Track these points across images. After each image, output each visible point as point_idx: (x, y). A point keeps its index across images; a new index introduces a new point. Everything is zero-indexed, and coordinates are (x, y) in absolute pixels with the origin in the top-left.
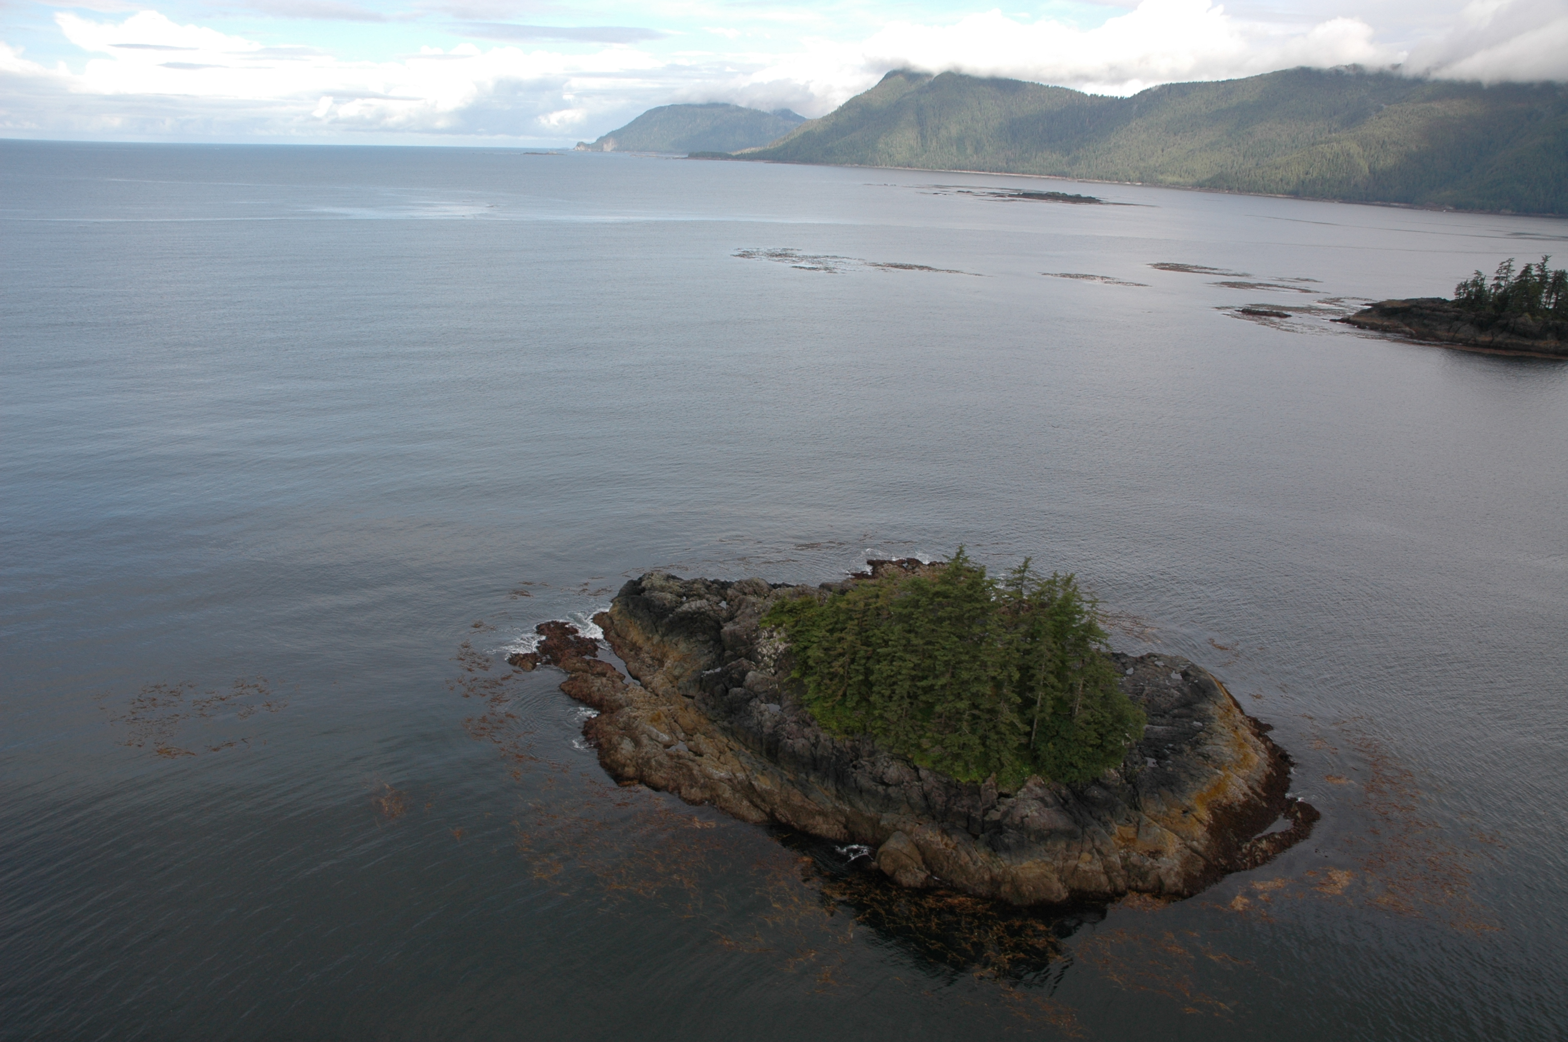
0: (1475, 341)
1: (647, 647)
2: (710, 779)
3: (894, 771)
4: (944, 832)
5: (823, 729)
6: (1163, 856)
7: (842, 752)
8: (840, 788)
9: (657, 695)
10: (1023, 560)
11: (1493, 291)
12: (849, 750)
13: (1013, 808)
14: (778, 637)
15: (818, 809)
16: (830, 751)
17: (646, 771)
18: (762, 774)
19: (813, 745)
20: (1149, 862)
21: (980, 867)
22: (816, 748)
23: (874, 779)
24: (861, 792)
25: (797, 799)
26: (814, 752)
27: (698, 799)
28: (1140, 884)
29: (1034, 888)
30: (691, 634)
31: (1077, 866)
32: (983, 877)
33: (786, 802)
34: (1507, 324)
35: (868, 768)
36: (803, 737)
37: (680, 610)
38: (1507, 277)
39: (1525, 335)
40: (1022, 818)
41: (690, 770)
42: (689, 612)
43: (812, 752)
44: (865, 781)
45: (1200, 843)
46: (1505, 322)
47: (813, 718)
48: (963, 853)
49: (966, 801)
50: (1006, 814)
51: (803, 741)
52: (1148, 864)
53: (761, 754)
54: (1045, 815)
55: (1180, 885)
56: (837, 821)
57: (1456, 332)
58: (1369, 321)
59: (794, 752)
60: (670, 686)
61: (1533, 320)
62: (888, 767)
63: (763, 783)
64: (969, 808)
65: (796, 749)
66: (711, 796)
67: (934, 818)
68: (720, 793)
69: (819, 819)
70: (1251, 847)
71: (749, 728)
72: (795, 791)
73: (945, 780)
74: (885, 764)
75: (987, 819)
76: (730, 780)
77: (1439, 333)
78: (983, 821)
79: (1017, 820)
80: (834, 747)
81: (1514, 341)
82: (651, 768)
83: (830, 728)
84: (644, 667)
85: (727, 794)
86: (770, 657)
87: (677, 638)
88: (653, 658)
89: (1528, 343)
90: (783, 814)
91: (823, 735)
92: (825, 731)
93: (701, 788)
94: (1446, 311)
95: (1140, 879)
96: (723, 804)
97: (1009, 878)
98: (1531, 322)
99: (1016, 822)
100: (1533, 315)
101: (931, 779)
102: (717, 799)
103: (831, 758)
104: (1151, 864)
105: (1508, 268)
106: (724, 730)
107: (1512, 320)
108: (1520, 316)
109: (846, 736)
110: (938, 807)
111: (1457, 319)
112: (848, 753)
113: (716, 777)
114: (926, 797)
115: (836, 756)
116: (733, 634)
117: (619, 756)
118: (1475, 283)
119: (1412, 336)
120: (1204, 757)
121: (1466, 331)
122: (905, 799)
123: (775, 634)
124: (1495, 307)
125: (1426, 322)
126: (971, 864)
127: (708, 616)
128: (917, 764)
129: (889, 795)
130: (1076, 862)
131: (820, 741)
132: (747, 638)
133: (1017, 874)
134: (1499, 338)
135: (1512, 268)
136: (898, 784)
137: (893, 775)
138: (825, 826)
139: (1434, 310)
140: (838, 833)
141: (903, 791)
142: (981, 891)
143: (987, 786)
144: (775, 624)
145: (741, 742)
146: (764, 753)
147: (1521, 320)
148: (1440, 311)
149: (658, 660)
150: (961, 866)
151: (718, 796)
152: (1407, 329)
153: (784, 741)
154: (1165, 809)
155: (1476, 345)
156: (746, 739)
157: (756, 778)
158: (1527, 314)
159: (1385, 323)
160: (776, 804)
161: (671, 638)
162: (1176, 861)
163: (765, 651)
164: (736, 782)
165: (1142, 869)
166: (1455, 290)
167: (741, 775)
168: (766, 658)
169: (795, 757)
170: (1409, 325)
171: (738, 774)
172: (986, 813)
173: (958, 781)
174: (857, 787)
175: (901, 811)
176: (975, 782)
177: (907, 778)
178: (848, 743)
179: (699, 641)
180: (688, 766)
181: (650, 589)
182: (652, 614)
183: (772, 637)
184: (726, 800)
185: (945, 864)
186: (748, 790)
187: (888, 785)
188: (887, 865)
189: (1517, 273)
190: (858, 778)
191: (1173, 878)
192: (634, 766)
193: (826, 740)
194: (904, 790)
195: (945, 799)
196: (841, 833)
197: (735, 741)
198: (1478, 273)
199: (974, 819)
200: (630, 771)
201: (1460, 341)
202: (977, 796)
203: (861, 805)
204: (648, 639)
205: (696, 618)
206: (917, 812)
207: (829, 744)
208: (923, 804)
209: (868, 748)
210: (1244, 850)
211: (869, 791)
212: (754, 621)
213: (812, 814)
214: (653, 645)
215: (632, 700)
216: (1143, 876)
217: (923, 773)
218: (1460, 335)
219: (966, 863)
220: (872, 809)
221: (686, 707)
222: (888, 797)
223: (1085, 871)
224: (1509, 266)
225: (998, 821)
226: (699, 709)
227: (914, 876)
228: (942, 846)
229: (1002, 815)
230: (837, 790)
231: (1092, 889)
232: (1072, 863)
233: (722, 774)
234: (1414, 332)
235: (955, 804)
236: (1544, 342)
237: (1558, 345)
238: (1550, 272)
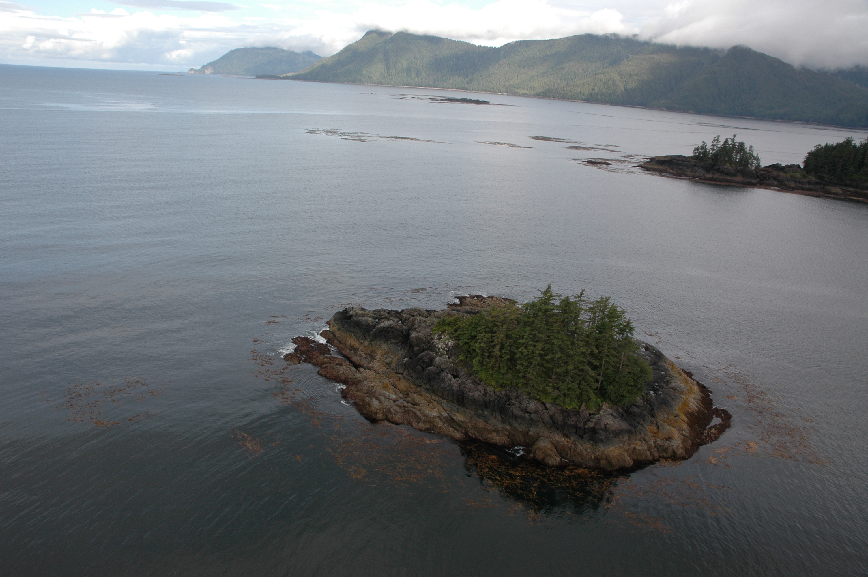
0: (705, 177)
1: (361, 348)
2: (428, 417)
3: (532, 405)
4: (565, 435)
5: (488, 386)
6: (673, 440)
7: (500, 397)
8: (503, 416)
9: (379, 374)
10: (581, 291)
11: (711, 152)
12: (504, 396)
13: (599, 420)
14: (444, 338)
15: (493, 428)
16: (494, 397)
17: (389, 416)
18: (458, 412)
19: (483, 394)
20: (667, 443)
21: (589, 452)
22: (485, 396)
23: (522, 410)
24: (516, 418)
25: (481, 424)
26: (485, 399)
27: (423, 429)
28: (665, 454)
29: (617, 460)
30: (387, 340)
31: (634, 448)
32: (591, 457)
33: (475, 427)
34: (719, 169)
35: (518, 404)
36: (478, 391)
37: (379, 326)
38: (717, 145)
39: (727, 174)
40: (605, 425)
41: (415, 414)
42: (385, 327)
43: (483, 399)
44: (518, 412)
45: (686, 432)
46: (718, 167)
47: (481, 380)
48: (579, 446)
49: (574, 419)
50: (596, 423)
51: (479, 393)
52: (666, 444)
53: (452, 402)
54: (616, 422)
55: (684, 454)
56: (505, 434)
57: (695, 173)
58: (652, 167)
59: (474, 399)
60: (385, 368)
61: (731, 167)
62: (529, 403)
63: (459, 417)
64: (576, 422)
65: (475, 398)
66: (430, 426)
67: (558, 429)
68: (436, 424)
69: (494, 434)
70: (708, 432)
71: (444, 388)
72: (480, 420)
73: (560, 408)
74: (527, 402)
75: (586, 427)
76: (439, 417)
77: (687, 173)
78: (584, 428)
79: (603, 426)
80: (496, 395)
81: (723, 177)
82: (391, 413)
83: (492, 385)
84: (362, 359)
85: (440, 424)
86: (444, 349)
87: (380, 342)
88: (366, 354)
89: (729, 178)
90: (473, 433)
91: (489, 389)
92: (489, 386)
93: (424, 422)
94: (689, 162)
95: (664, 452)
96: (438, 430)
97: (604, 456)
98: (730, 168)
99: (602, 427)
100: (731, 164)
101: (553, 408)
102: (434, 428)
103: (495, 401)
104: (668, 444)
105: (717, 140)
106: (427, 390)
107: (721, 167)
108: (725, 165)
109: (501, 389)
110: (559, 423)
111: (695, 166)
112: (503, 398)
113: (431, 416)
114: (552, 418)
115: (497, 399)
116: (417, 338)
117: (373, 408)
118: (702, 148)
119: (674, 174)
120: (673, 389)
121: (700, 172)
122: (541, 420)
123: (443, 337)
124: (713, 160)
125: (680, 167)
126: (584, 451)
127: (396, 329)
128: (544, 401)
129: (532, 418)
130: (634, 446)
131: (487, 392)
132: (426, 340)
133: (608, 454)
134: (716, 176)
135: (719, 140)
136: (536, 412)
137: (532, 407)
138: (498, 438)
139: (684, 161)
140: (506, 441)
141: (539, 416)
142: (590, 465)
143: (582, 410)
144: (441, 331)
145: (440, 396)
146: (455, 401)
147: (725, 167)
148: (686, 162)
149: (369, 355)
150: (578, 452)
151: (435, 426)
152: (671, 171)
153: (468, 393)
154: (666, 416)
155: (705, 179)
156: (443, 394)
157: (455, 415)
158: (728, 164)
159: (660, 168)
160: (468, 428)
161: (376, 342)
162: (679, 442)
163: (440, 346)
164: (442, 418)
165: (664, 447)
166: (693, 151)
167: (444, 414)
168: (441, 350)
169: (474, 402)
170: (672, 169)
171: (443, 414)
172: (585, 423)
173: (566, 408)
174: (513, 415)
175: (539, 426)
176: (575, 408)
177: (540, 409)
178: (503, 393)
179: (392, 343)
180: (413, 411)
181: (355, 316)
182: (362, 329)
183: (441, 338)
184: (440, 428)
185: (569, 452)
186: (451, 421)
187: (530, 413)
188: (540, 456)
189: (722, 143)
190: (514, 411)
191: (681, 450)
192: (382, 413)
193: (491, 392)
194: (540, 415)
195: (563, 418)
196: (507, 440)
197: (435, 396)
198: (704, 142)
199: (580, 428)
200: (380, 416)
201: (698, 177)
202: (578, 416)
203: (516, 425)
204: (361, 343)
205: (389, 330)
206: (548, 426)
207: (492, 393)
208: (551, 422)
209: (514, 394)
210: (705, 434)
211: (520, 417)
212: (428, 330)
213: (490, 432)
214: (365, 346)
215: (366, 377)
216: (665, 450)
217: (548, 405)
218: (697, 174)
219: (581, 451)
220: (522, 426)
221: (400, 379)
222: (531, 420)
223: (639, 450)
224: (718, 139)
225: (593, 427)
226: (409, 380)
227: (555, 460)
228: (565, 443)
229: (594, 424)
230: (502, 418)
231: (643, 459)
232: (632, 446)
233: (435, 414)
234: (675, 172)
235: (568, 420)
236: (737, 178)
237: (743, 179)
238: (737, 142)
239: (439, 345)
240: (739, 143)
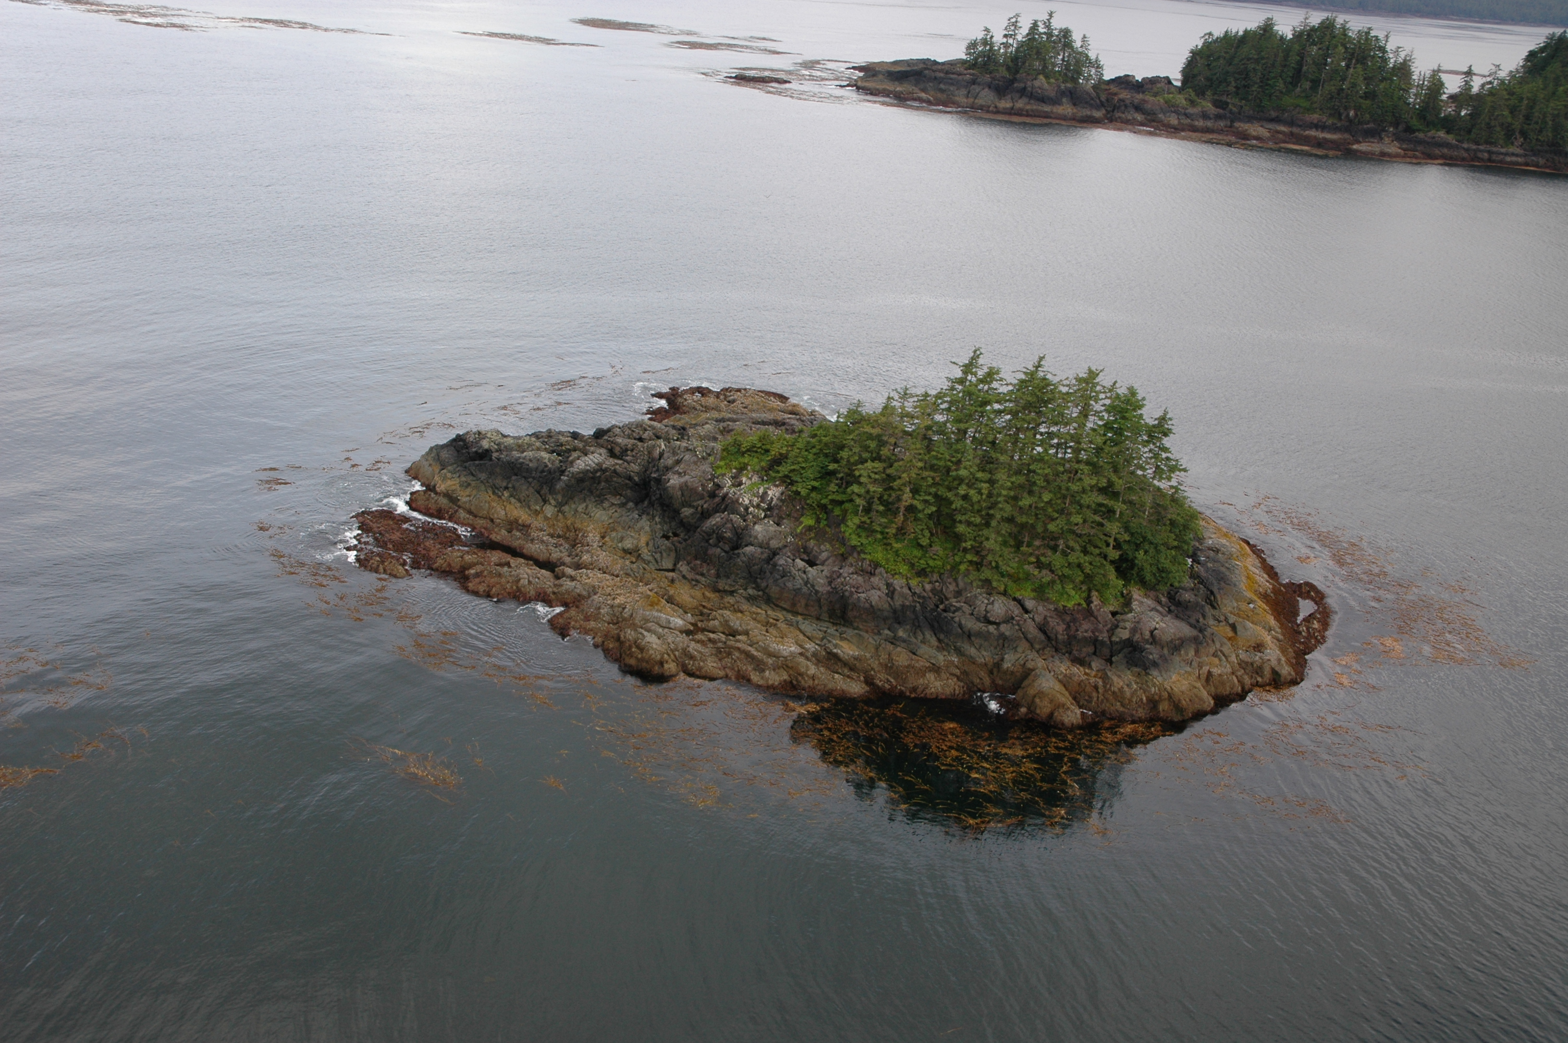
0: (996, 107)
1: (537, 522)
2: (778, 657)
3: (999, 607)
4: (1080, 662)
5: (893, 575)
6: (1266, 649)
7: (924, 597)
8: (942, 636)
9: (617, 576)
11: (1002, 51)
12: (931, 594)
13: (1138, 622)
14: (749, 482)
15: (928, 665)
16: (911, 598)
17: (690, 664)
18: (842, 639)
19: (887, 594)
20: (1257, 657)
21: (1136, 690)
22: (892, 598)
23: (978, 619)
24: (969, 636)
25: (902, 658)
26: (892, 603)
27: (776, 683)
28: (1259, 679)
29: (1190, 700)
30: (600, 499)
31: (1209, 672)
32: (1141, 700)
33: (889, 667)
34: (1025, 88)
35: (966, 608)
36: (873, 588)
37: (574, 469)
38: (1015, 35)
39: (1043, 100)
40: (1152, 632)
41: (748, 655)
42: (588, 470)
43: (890, 604)
44: (971, 624)
45: (1277, 632)
46: (1022, 85)
47: (877, 565)
48: (1115, 679)
49: (1086, 626)
50: (1134, 630)
51: (879, 593)
52: (1257, 658)
53: (818, 619)
54: (1170, 624)
55: (1293, 673)
56: (952, 674)
57: (975, 98)
58: (880, 87)
59: (872, 606)
60: (627, 562)
61: (1048, 83)
62: (992, 603)
63: (847, 649)
64: (1093, 632)
65: (873, 603)
66: (790, 676)
67: (1057, 650)
68: (802, 670)
69: (931, 676)
70: (1307, 629)
71: (797, 591)
72: (899, 649)
73: (1052, 607)
74: (986, 601)
75: (1114, 639)
76: (801, 654)
77: (957, 99)
78: (1111, 642)
79: (1147, 635)
80: (914, 594)
81: (1035, 107)
82: (692, 657)
83: (900, 573)
84: (550, 547)
85: (812, 670)
86: (758, 506)
87: (584, 505)
88: (552, 536)
89: (1047, 108)
90: (882, 679)
91: (898, 583)
92: (897, 576)
93: (774, 670)
94: (960, 74)
95: (1257, 673)
96: (810, 683)
97: (1165, 695)
98: (1046, 86)
99: (1147, 637)
100: (1047, 77)
101: (1040, 608)
102: (800, 678)
103: (916, 606)
104: (1260, 658)
105: (1015, 24)
106: (750, 599)
107: (1029, 83)
108: (1036, 79)
109: (920, 579)
110: (1060, 637)
111: (974, 82)
112: (930, 598)
113: (785, 654)
114: (1042, 628)
115: (919, 602)
116: (684, 488)
117: (651, 652)
118: (985, 42)
119: (929, 102)
120: (1213, 551)
121: (986, 96)
122: (1022, 635)
123: (744, 480)
124: (1008, 69)
125: (942, 86)
126: (1126, 689)
127: (615, 471)
128: (1018, 595)
129: (1003, 634)
130: (1208, 668)
131: (895, 589)
132: (703, 490)
133: (1172, 689)
134: (1020, 104)
135: (1018, 24)
136: (1009, 620)
137: (1000, 611)
138: (938, 684)
139: (947, 73)
140: (957, 687)
141: (1017, 627)
142: (1140, 715)
143: (1096, 606)
144: (735, 468)
145: (784, 609)
146: (825, 616)
147: (1037, 83)
148: (953, 74)
150: (1114, 692)
151: (801, 674)
152: (923, 95)
153: (855, 596)
154: (1235, 605)
155: (998, 112)
156: (794, 605)
157: (836, 646)
158: (1041, 77)
159: (898, 89)
160: (872, 669)
161: (573, 506)
162: (1278, 652)
163: (747, 502)
164: (809, 655)
165: (1255, 665)
166: (965, 50)
167: (810, 646)
168: (751, 509)
169: (872, 612)
170: (924, 90)
171: (808, 646)
172: (1112, 631)
173: (1064, 607)
174: (964, 632)
175: (1020, 649)
176: (1079, 604)
177: (1016, 612)
178: (928, 587)
179: (613, 504)
180: (739, 649)
181: (499, 450)
182: (530, 480)
183: (740, 484)
184: (813, 678)
185: (1095, 694)
186: (831, 660)
187: (998, 624)
188: (1043, 708)
190: (963, 622)
191: (1286, 668)
192: (673, 661)
193: (902, 587)
194: (1018, 625)
195: (1065, 626)
196: (959, 686)
197: (774, 610)
198: (987, 30)
199: (1103, 643)
200: (671, 667)
201: (981, 108)
202: (1092, 618)
203: (972, 651)
204: (537, 513)
205: (600, 477)
206: (1037, 646)
207: (906, 590)
208: (1042, 637)
209: (952, 587)
210: (1303, 633)
211: (979, 634)
212: (706, 467)
213: (922, 672)
214: (546, 518)
216: (1259, 671)
217: (1030, 604)
218: (980, 102)
219: (1121, 690)
220: (985, 653)
221: (673, 581)
222: (1003, 637)
223: (1220, 675)
224: (1016, 22)
225: (1128, 639)
226: (697, 581)
227: (1072, 715)
228: (1084, 677)
229: (1130, 633)
230: (939, 640)
231: (1228, 693)
232: (1205, 669)
233: (793, 649)
234: (932, 99)
235: (1077, 630)
236: (1062, 108)
237: (1075, 111)
238: (1056, 29)
239: (745, 499)
240: (1061, 31)
